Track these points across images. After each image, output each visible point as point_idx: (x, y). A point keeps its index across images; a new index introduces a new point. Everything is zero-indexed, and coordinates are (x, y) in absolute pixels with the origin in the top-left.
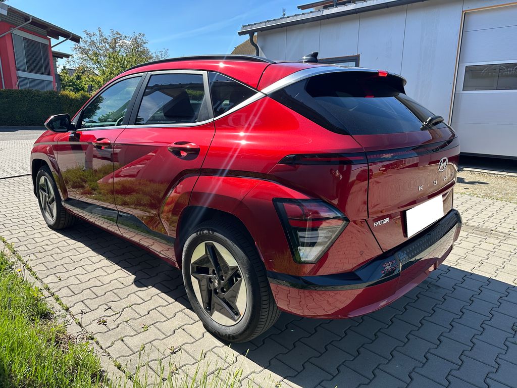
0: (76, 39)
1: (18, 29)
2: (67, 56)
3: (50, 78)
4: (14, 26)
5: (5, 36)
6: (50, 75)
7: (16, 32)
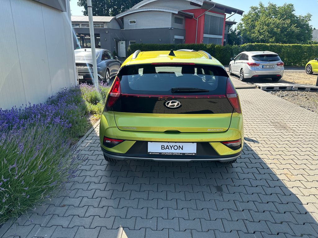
0: (240, 13)
1: (208, 11)
2: (235, 23)
3: (221, 37)
4: (206, 10)
5: (201, 16)
6: (221, 35)
7: (207, 13)
